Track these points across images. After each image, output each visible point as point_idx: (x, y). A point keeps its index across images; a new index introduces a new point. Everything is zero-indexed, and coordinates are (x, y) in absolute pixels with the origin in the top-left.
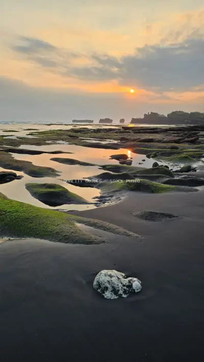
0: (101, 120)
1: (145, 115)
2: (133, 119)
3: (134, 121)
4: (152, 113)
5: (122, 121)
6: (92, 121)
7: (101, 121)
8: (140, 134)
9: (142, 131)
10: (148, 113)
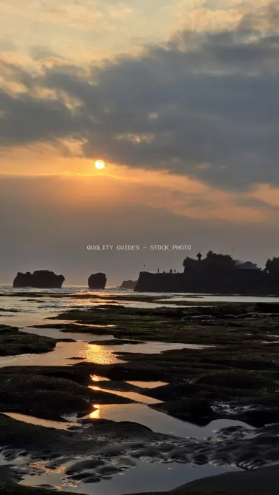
1: (188, 262)
4: (210, 254)
10: (199, 256)
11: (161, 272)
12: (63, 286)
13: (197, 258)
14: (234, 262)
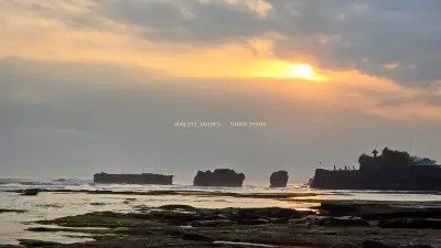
0: (200, 173)
1: (363, 159)
2: (318, 171)
3: (323, 179)
4: (386, 151)
5: (279, 178)
6: (167, 180)
7: (203, 179)
8: (403, 231)
9: (410, 220)
10: (375, 152)
11: (337, 169)
12: (243, 184)
13: (373, 155)
14: (412, 159)
